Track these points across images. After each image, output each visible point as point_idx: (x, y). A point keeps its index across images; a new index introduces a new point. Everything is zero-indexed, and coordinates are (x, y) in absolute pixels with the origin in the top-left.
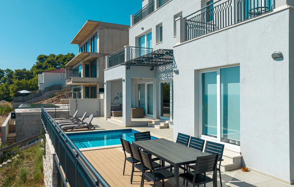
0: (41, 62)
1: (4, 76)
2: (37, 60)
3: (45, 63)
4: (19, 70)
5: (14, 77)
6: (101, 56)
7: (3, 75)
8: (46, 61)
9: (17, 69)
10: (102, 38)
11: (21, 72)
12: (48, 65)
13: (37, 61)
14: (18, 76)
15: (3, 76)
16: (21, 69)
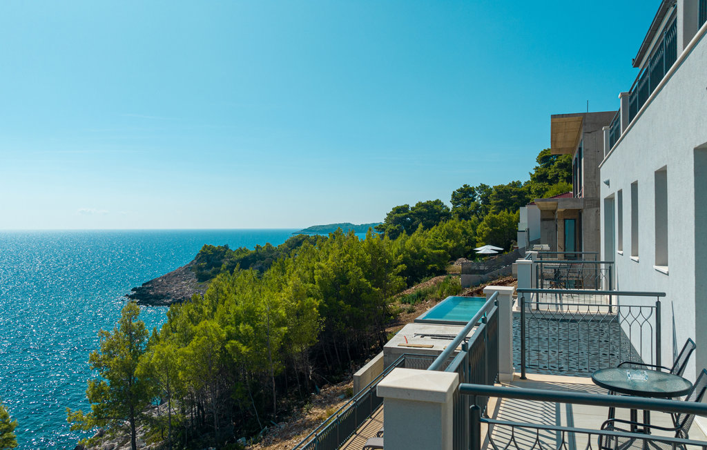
0: (546, 167)
1: (475, 199)
2: (537, 161)
3: (553, 170)
4: (502, 186)
5: (492, 202)
6: (590, 207)
7: (473, 198)
8: (556, 164)
9: (497, 185)
10: (592, 157)
11: (506, 191)
12: (560, 174)
13: (538, 165)
14: (501, 200)
15: (473, 200)
16: (506, 184)
